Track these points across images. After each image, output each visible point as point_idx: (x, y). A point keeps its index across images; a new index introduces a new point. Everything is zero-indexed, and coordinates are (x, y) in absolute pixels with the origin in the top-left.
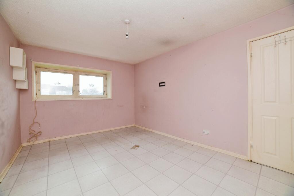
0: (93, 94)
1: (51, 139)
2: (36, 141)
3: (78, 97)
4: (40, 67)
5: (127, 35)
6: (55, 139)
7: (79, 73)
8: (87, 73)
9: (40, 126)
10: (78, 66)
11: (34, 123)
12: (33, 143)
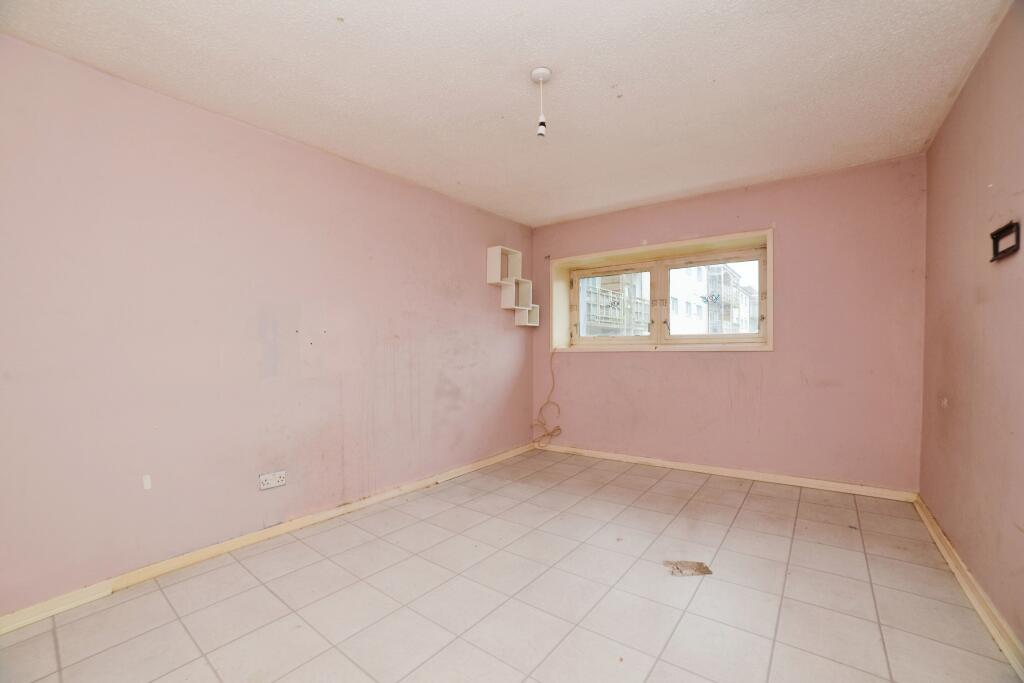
0: (715, 330)
1: (578, 451)
2: (549, 443)
3: (665, 342)
4: (578, 269)
5: (543, 124)
6: (585, 452)
7: (668, 262)
8: (693, 259)
9: (559, 412)
10: (645, 242)
11: (547, 403)
12: (542, 445)
